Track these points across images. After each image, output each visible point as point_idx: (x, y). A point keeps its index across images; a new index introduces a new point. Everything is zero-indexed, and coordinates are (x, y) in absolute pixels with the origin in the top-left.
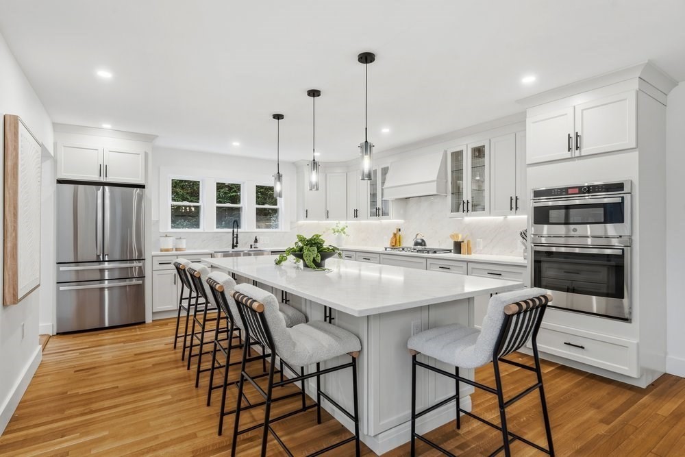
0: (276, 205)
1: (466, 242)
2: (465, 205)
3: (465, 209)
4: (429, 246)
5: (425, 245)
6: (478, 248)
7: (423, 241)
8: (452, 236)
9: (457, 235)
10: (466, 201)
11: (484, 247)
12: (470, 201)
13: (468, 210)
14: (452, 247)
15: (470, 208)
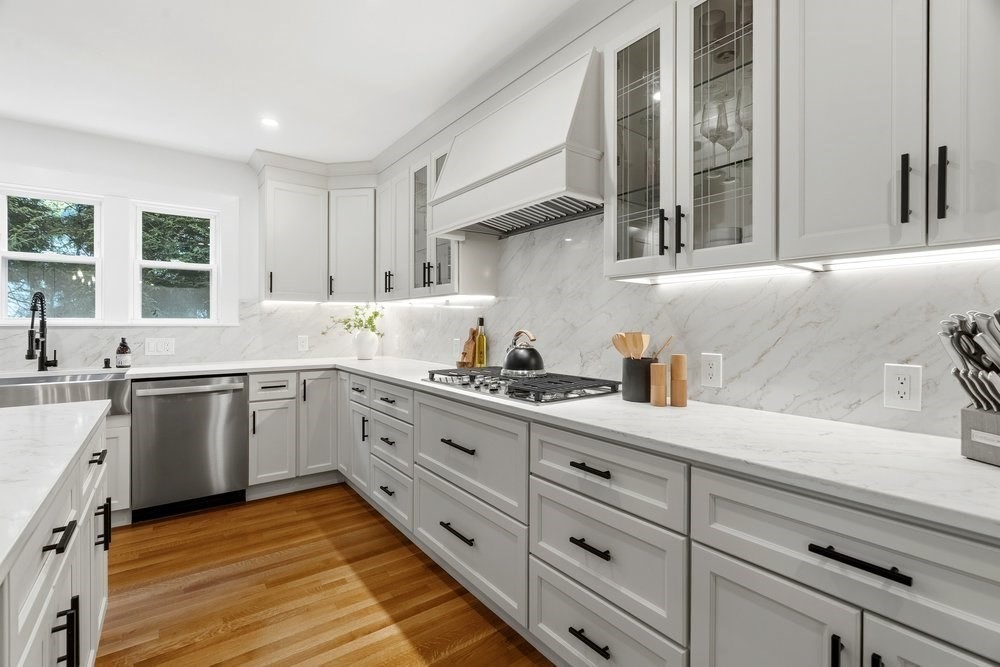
0: (207, 262)
1: (664, 362)
2: (669, 227)
3: (669, 240)
4: (549, 368)
5: (539, 365)
6: (705, 383)
7: (533, 352)
8: (620, 342)
9: (636, 338)
10: (670, 213)
11: (729, 380)
12: (688, 208)
13: (679, 246)
14: (618, 376)
15: (687, 235)
